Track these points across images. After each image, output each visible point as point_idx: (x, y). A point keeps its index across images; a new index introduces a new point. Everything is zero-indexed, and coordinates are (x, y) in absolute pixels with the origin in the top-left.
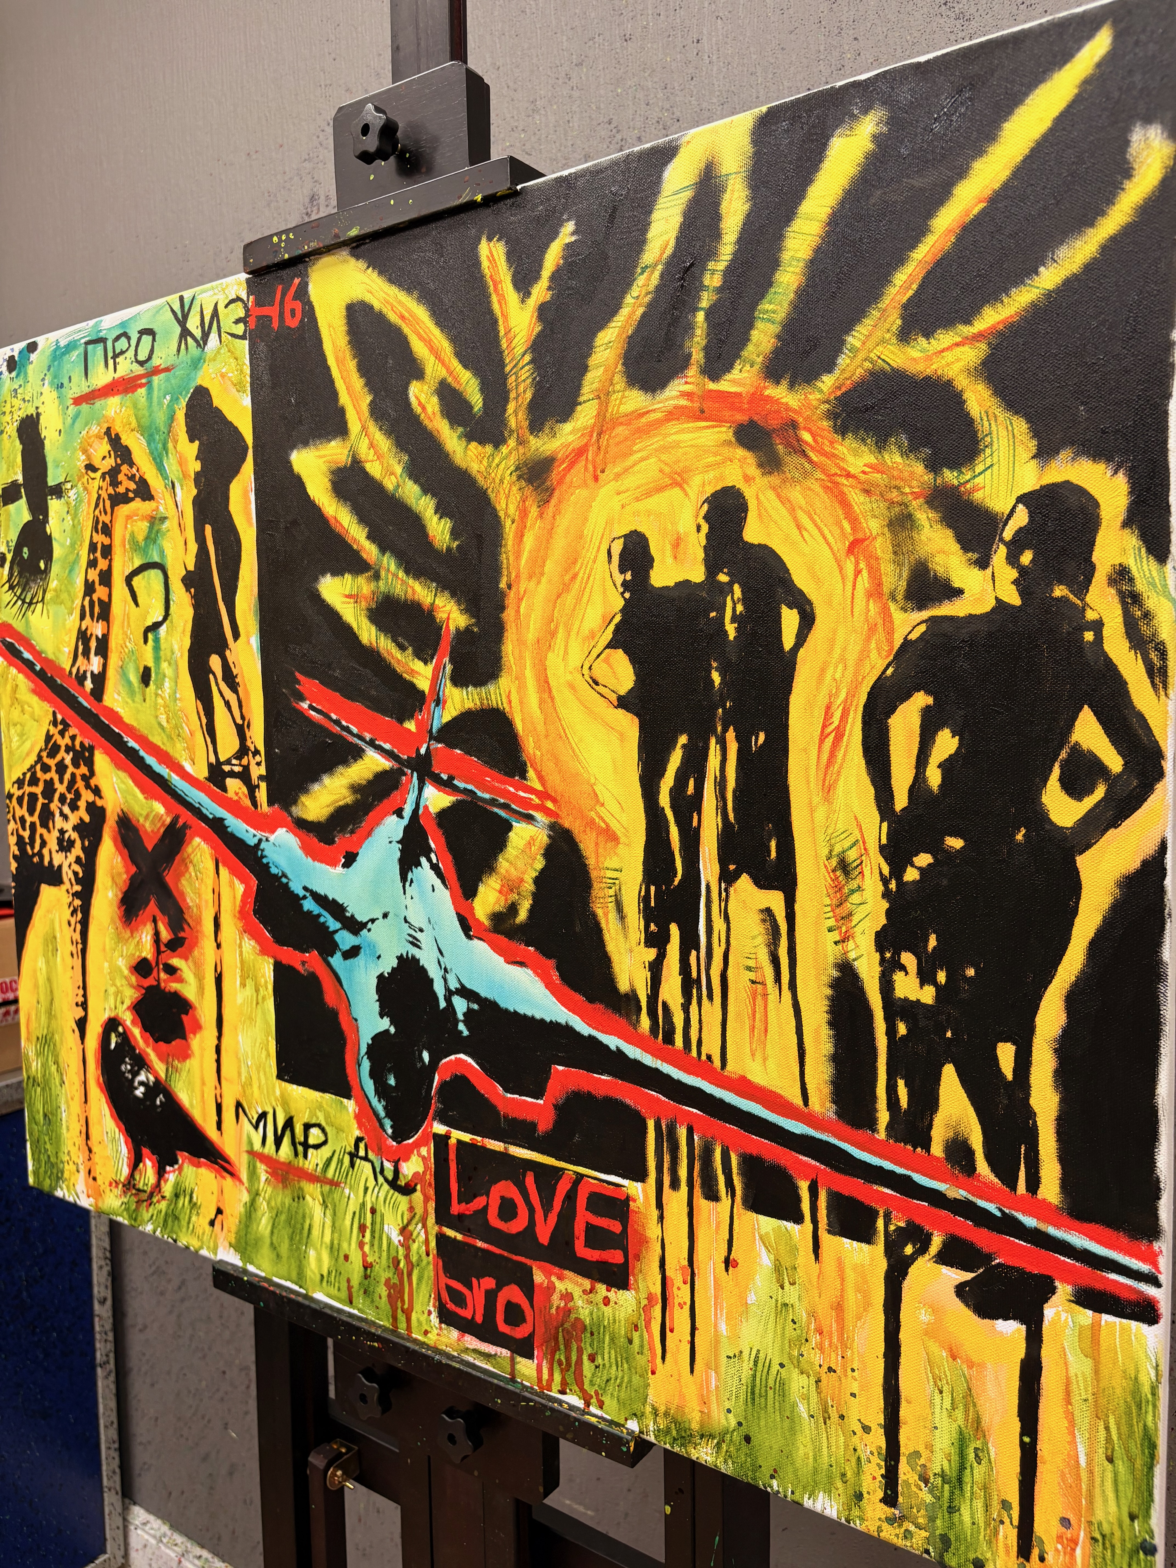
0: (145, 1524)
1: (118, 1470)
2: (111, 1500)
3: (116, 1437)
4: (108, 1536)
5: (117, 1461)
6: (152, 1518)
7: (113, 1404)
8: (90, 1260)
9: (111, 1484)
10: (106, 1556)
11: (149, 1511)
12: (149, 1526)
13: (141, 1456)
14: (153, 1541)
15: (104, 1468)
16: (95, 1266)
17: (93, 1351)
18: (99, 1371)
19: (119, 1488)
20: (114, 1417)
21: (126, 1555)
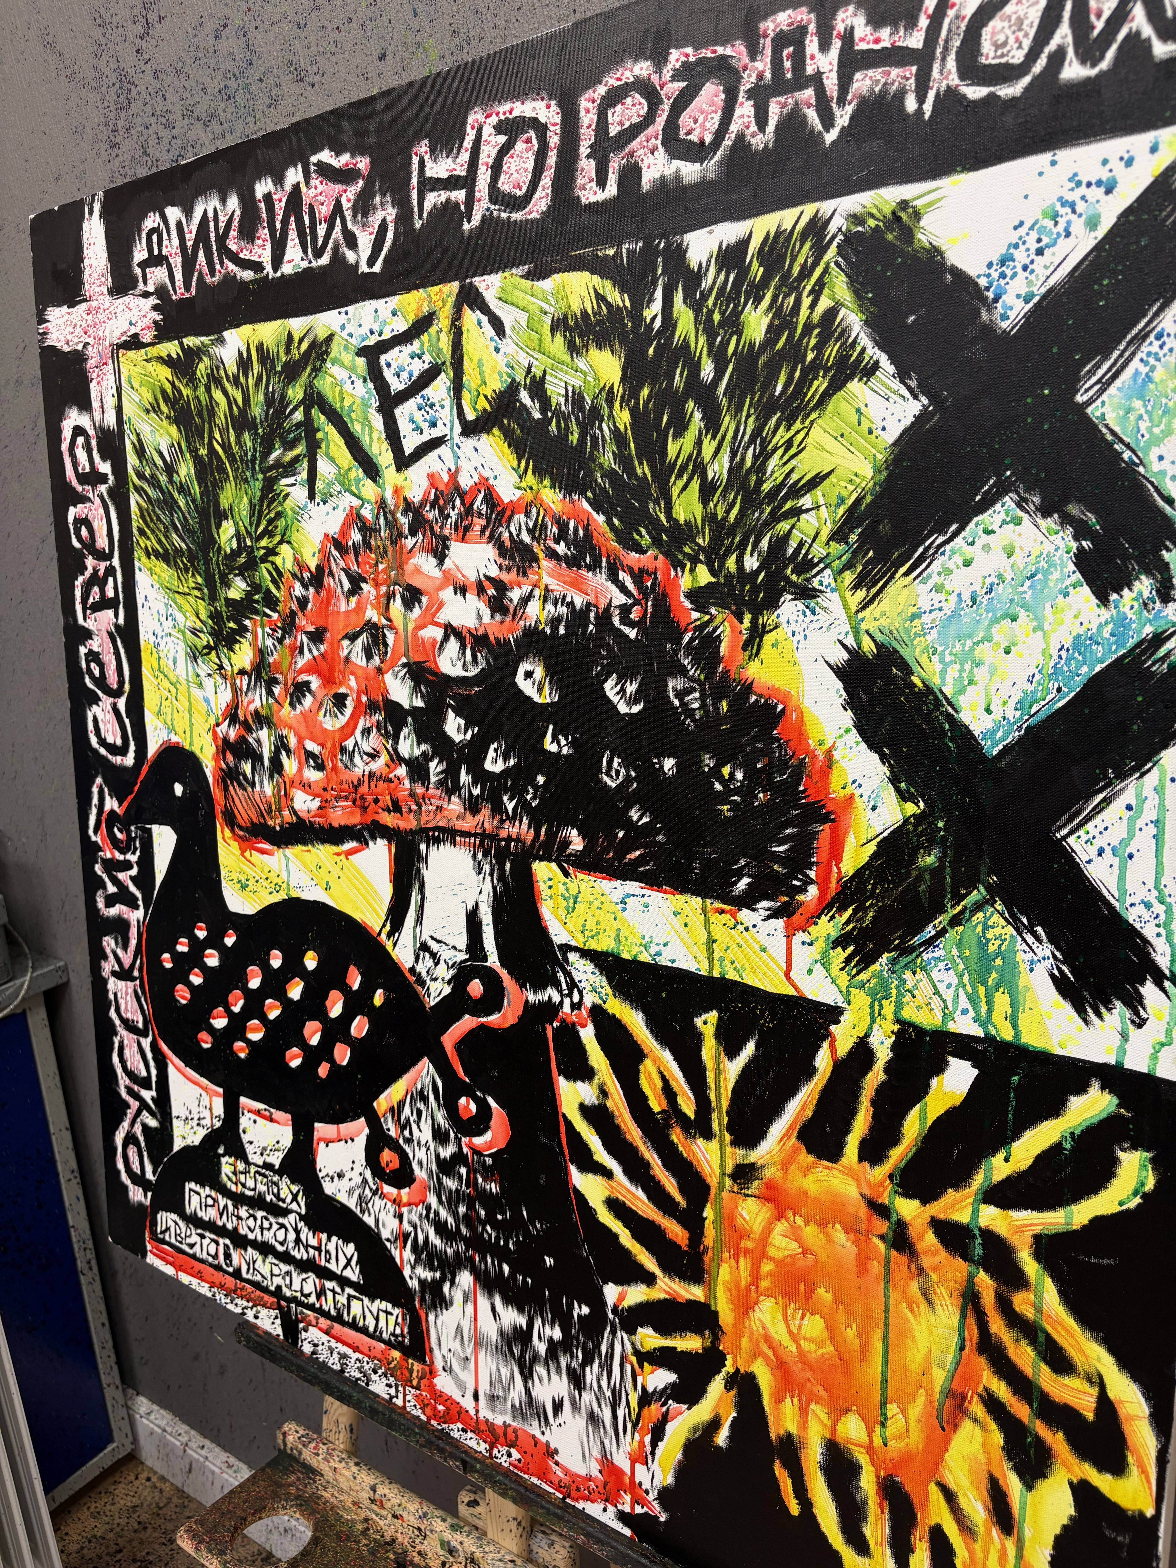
0: (149, 1414)
1: (115, 1368)
2: (112, 1394)
3: (108, 1336)
4: (114, 1426)
5: (113, 1358)
6: (155, 1407)
7: (102, 1307)
8: (57, 1175)
9: (110, 1380)
10: (114, 1445)
11: (153, 1401)
12: (152, 1417)
13: (138, 1352)
14: (159, 1431)
15: (100, 1366)
16: (62, 1181)
17: (74, 1260)
18: (82, 1278)
19: (118, 1382)
20: (104, 1318)
21: (135, 1441)
